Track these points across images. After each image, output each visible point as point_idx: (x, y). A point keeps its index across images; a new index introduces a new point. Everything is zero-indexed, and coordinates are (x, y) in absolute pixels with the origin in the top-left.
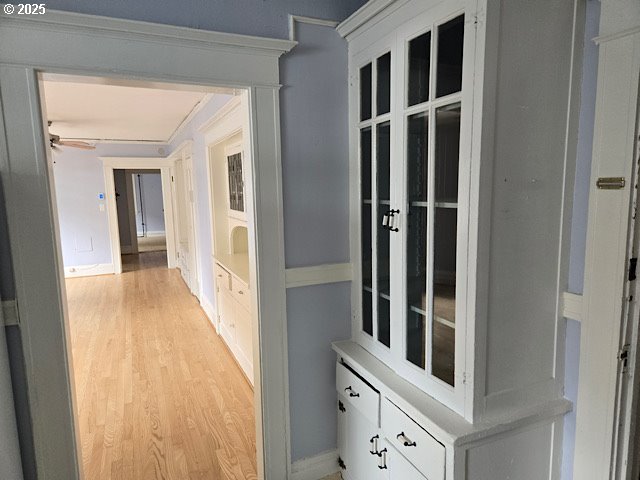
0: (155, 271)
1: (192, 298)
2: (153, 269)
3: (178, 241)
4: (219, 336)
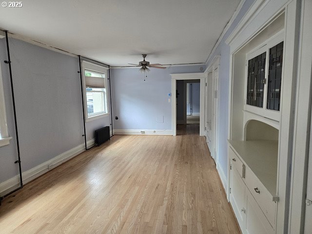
0: (193, 137)
1: (212, 160)
2: (192, 135)
3: (206, 121)
4: (229, 204)
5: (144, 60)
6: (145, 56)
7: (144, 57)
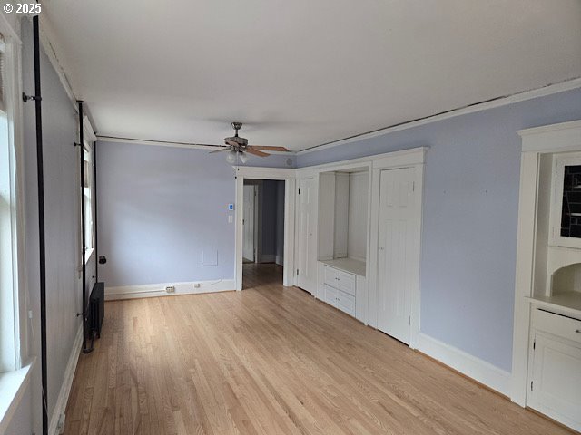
5: (237, 135)
6: (237, 126)
7: (237, 129)
